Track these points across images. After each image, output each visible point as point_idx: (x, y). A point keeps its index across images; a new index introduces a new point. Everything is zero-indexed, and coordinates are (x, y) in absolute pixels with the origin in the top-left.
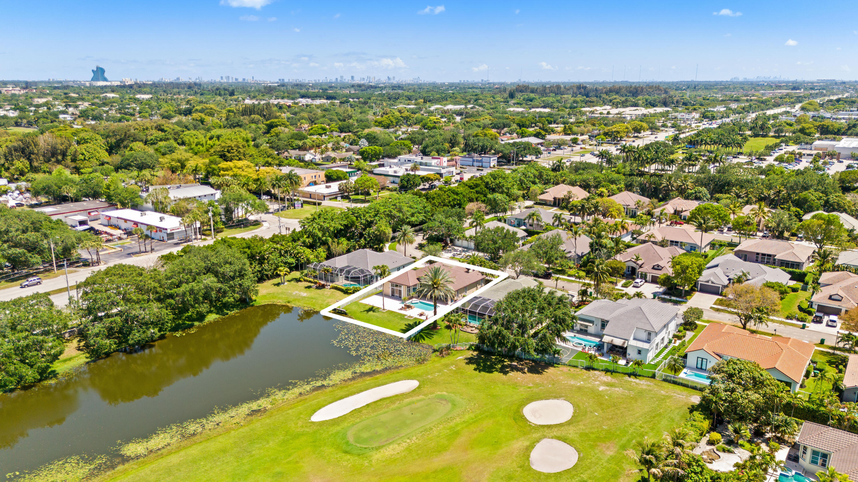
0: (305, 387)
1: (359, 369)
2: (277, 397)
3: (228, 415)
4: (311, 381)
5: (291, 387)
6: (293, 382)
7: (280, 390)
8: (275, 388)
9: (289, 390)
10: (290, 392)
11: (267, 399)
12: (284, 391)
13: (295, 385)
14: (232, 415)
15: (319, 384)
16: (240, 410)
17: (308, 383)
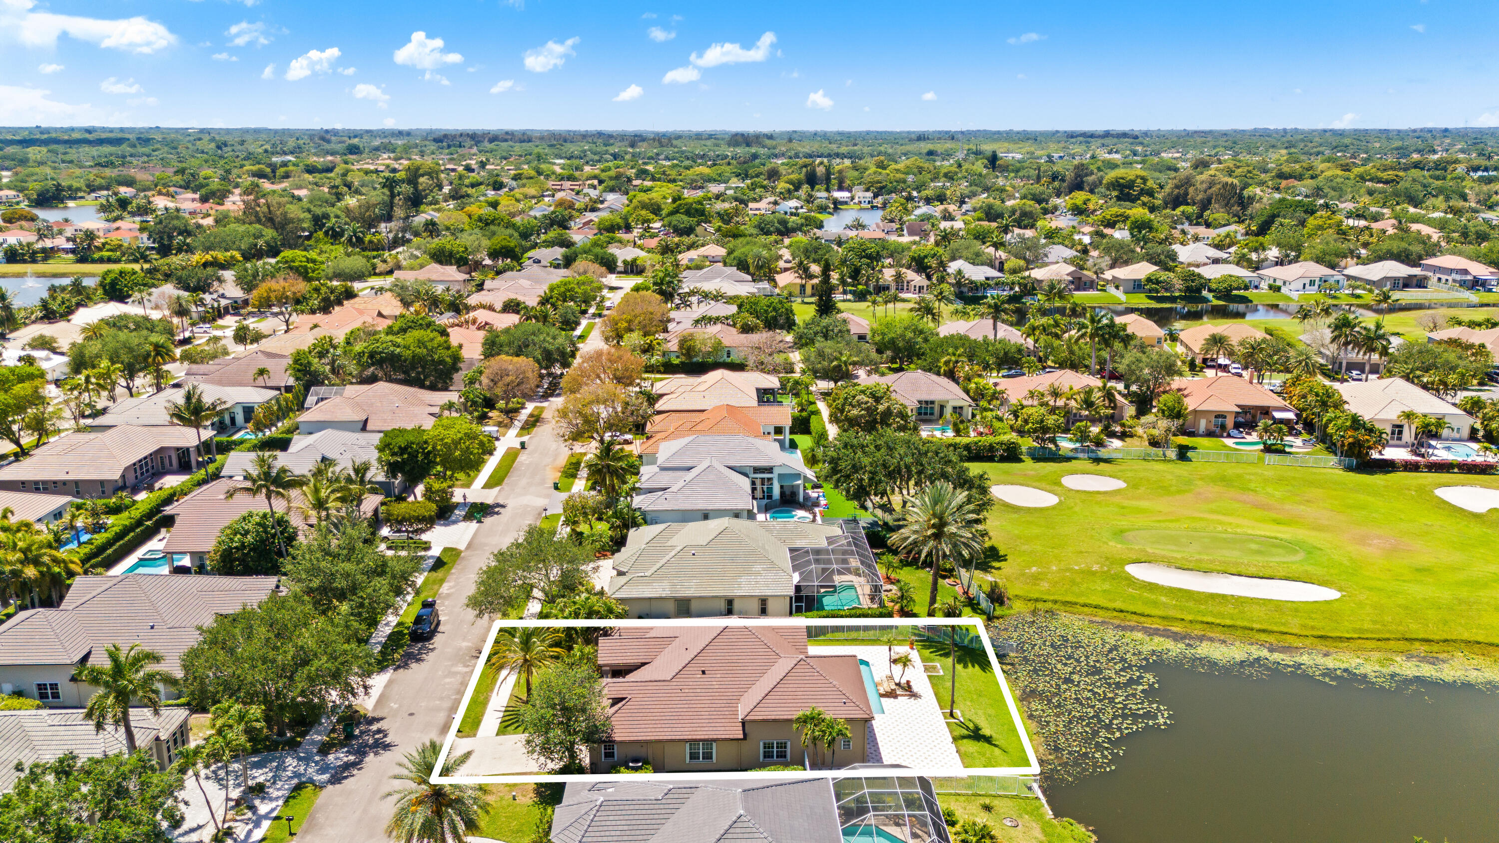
0: (1311, 662)
1: (1174, 649)
2: (1377, 668)
3: (1487, 675)
4: (1289, 666)
5: (1338, 672)
6: (1327, 680)
7: (1365, 676)
8: (1373, 683)
9: (1346, 670)
10: (1343, 666)
11: (1398, 671)
12: (1357, 672)
13: (1329, 673)
14: (1476, 673)
15: (1277, 656)
16: (1459, 673)
17: (1298, 666)
